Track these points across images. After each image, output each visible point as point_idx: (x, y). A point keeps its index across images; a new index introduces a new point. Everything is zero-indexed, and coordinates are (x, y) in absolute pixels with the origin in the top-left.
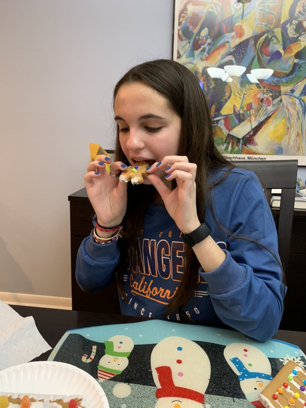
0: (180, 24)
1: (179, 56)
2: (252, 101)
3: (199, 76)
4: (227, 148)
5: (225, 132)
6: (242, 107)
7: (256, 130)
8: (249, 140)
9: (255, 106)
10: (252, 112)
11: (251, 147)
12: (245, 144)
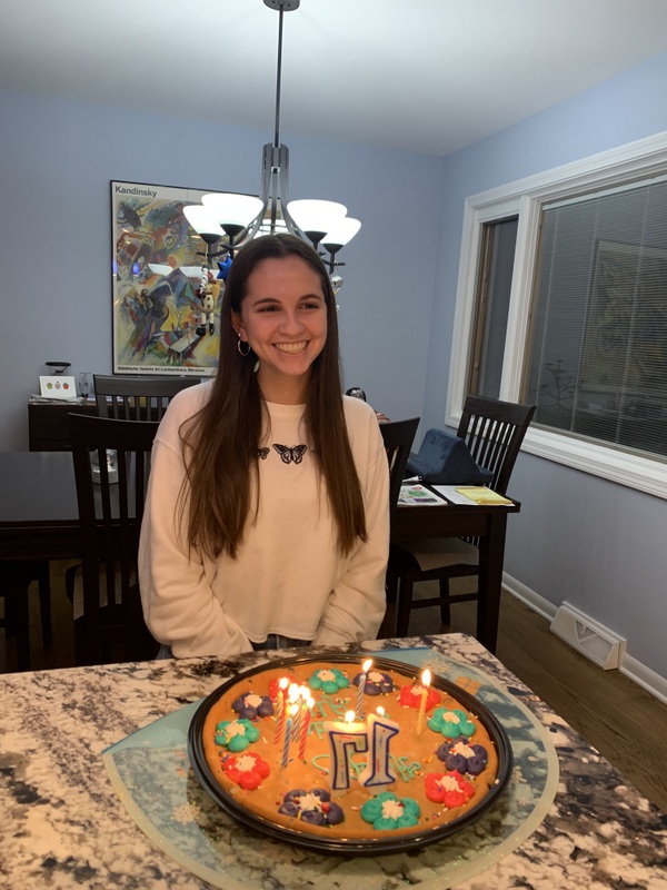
0: (118, 251)
1: (119, 279)
2: (187, 320)
3: (139, 297)
4: (169, 361)
5: (166, 346)
6: (179, 326)
7: (194, 345)
8: (188, 353)
9: (190, 325)
10: (189, 329)
11: (190, 360)
12: (184, 357)
